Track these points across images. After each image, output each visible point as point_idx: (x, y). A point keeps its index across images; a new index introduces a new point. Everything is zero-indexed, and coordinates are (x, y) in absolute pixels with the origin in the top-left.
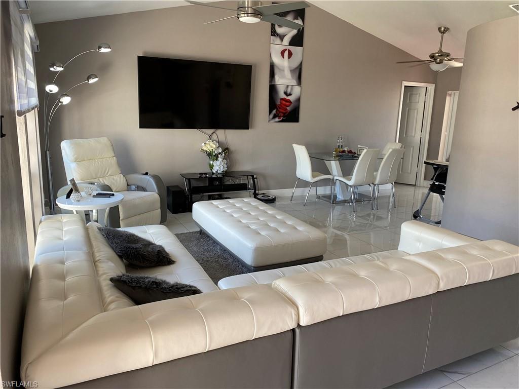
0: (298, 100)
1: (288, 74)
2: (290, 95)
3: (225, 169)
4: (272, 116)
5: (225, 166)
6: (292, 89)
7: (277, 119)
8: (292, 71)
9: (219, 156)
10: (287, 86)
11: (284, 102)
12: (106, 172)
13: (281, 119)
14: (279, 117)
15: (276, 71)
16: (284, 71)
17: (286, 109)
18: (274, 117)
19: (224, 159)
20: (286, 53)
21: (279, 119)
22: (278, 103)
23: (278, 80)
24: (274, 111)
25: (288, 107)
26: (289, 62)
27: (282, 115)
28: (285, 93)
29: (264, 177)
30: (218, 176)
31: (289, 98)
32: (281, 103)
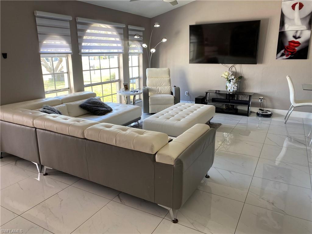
0: (308, 42)
1: (298, 21)
2: (299, 37)
3: (235, 89)
4: (280, 54)
5: (236, 88)
6: (301, 33)
7: (285, 57)
8: (303, 19)
9: (231, 81)
10: (297, 31)
11: (292, 44)
12: (162, 84)
13: (289, 56)
14: (287, 55)
15: (286, 21)
16: (294, 20)
17: (294, 49)
18: (283, 55)
19: (235, 83)
20: (297, 7)
21: (286, 56)
22: (287, 44)
23: (288, 28)
24: (282, 51)
25: (296, 47)
26: (299, 12)
27: (290, 53)
28: (295, 37)
29: (271, 99)
30: (230, 93)
31: (298, 40)
32: (289, 45)
